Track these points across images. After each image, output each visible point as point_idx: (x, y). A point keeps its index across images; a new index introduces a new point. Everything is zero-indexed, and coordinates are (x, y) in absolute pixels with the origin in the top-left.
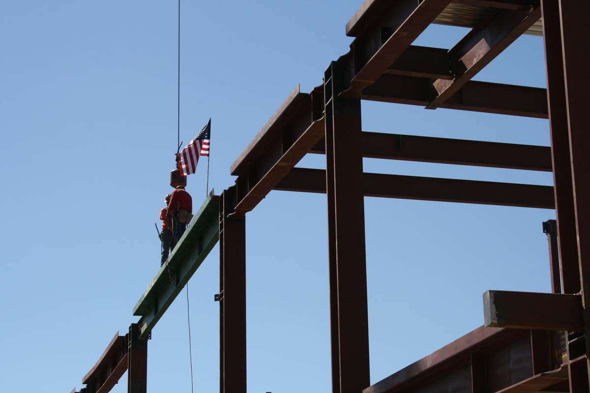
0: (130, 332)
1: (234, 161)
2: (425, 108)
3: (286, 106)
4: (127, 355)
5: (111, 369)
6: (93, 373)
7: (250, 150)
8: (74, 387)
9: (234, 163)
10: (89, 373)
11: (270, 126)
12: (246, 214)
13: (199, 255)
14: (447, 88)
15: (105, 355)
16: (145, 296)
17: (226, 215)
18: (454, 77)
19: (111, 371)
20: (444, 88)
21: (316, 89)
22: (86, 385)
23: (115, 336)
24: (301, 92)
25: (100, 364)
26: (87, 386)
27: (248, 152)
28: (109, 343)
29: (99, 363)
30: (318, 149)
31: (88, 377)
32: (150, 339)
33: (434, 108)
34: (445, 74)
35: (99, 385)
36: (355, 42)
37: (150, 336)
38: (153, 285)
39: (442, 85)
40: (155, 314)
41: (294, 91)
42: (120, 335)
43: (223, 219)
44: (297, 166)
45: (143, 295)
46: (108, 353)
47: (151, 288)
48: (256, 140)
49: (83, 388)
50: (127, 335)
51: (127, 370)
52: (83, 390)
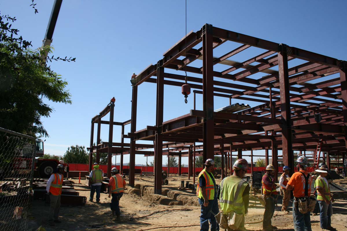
2: (176, 70)
3: (149, 67)
4: (110, 109)
10: (101, 112)
11: (145, 70)
12: (138, 86)
15: (105, 109)
18: (182, 65)
19: (106, 112)
21: (156, 65)
24: (152, 65)
29: (103, 110)
30: (155, 75)
34: (180, 64)
35: (103, 114)
36: (164, 57)
39: (180, 66)
44: (150, 78)
51: (110, 112)
52: (99, 115)
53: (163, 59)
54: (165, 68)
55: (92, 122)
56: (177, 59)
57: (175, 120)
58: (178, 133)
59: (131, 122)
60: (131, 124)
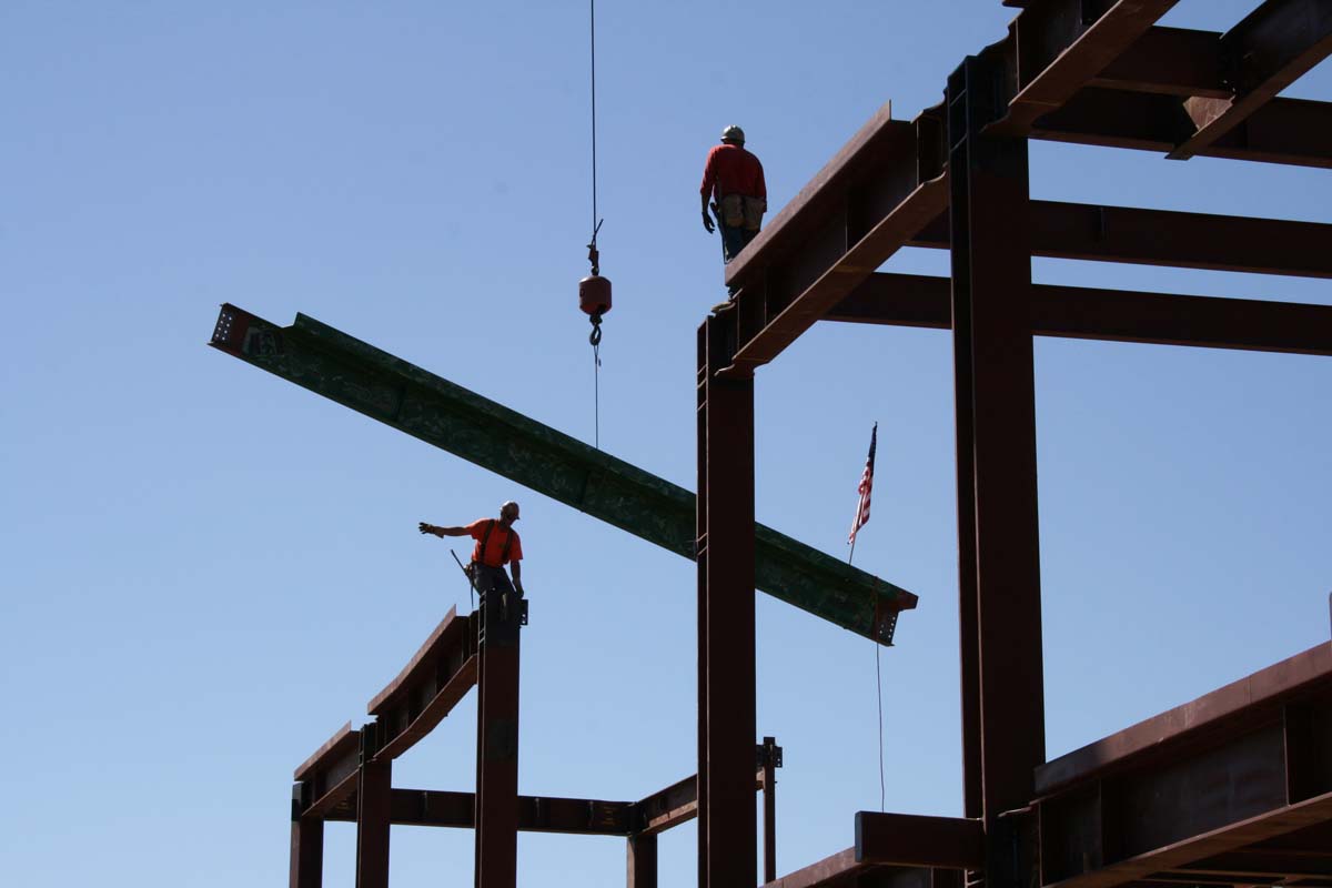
0: (482, 608)
2: (1166, 158)
3: (859, 146)
4: (475, 657)
5: (436, 687)
6: (395, 692)
8: (346, 722)
10: (384, 690)
11: (821, 185)
12: (756, 370)
14: (1216, 117)
15: (423, 654)
17: (712, 370)
18: (1234, 93)
19: (435, 692)
20: (1209, 115)
21: (927, 112)
22: (376, 716)
23: (448, 616)
24: (893, 118)
25: (407, 678)
26: (377, 719)
27: (766, 239)
28: (432, 631)
29: (409, 671)
30: (926, 238)
31: (382, 699)
32: (526, 624)
33: (1184, 156)
34: (1210, 85)
35: (406, 717)
36: (1021, 18)
37: (526, 619)
39: (1206, 110)
41: (877, 116)
42: (458, 614)
43: (707, 379)
44: (880, 270)
46: (429, 651)
48: (786, 214)
49: (368, 723)
50: (475, 613)
51: (473, 693)
52: (367, 728)
53: (1005, 34)
54: (1031, 142)
55: (295, 817)
56: (1162, 22)
57: (1172, 730)
59: (695, 805)
60: (694, 822)
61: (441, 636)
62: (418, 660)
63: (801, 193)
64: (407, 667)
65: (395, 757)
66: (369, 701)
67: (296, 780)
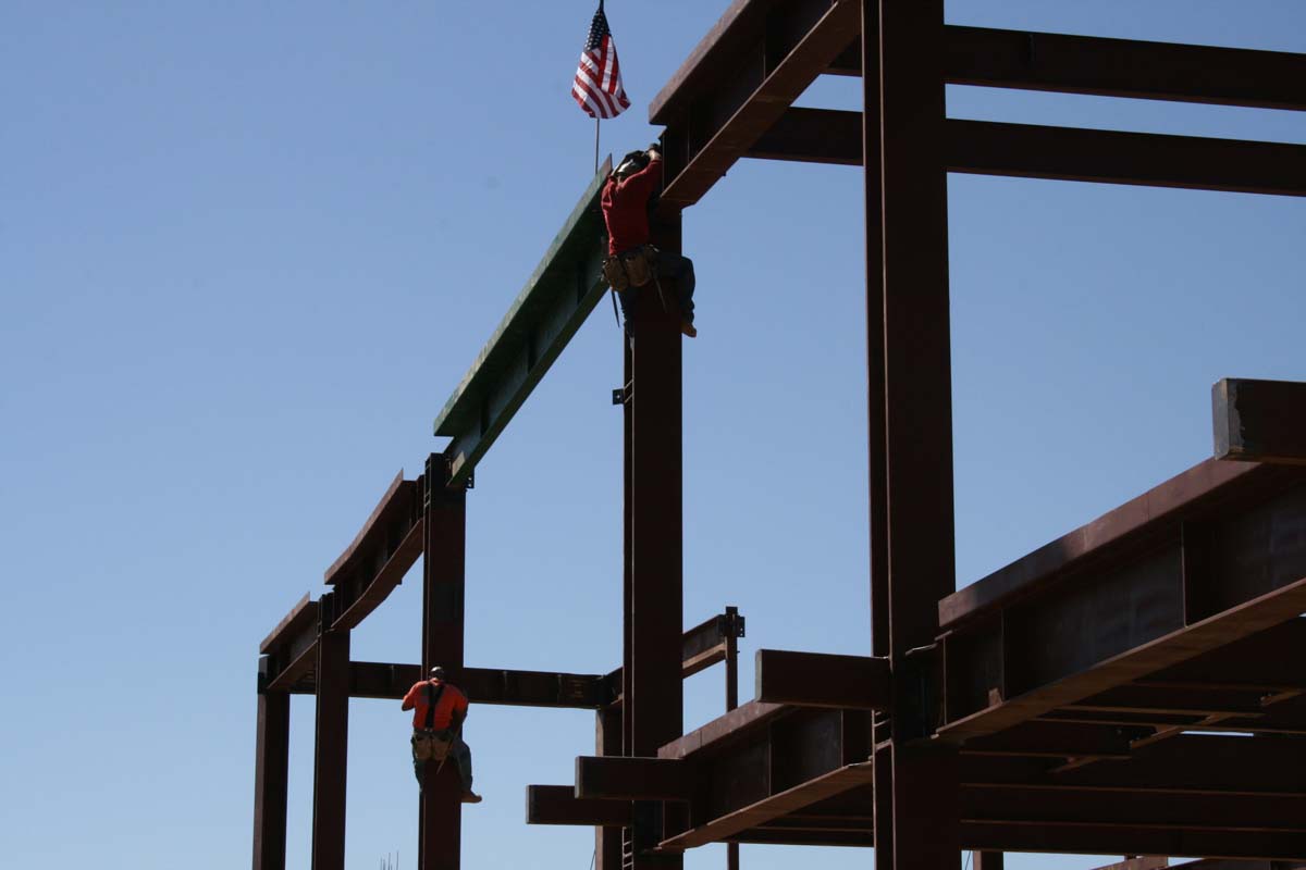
0: (427, 471)
1: (658, 91)
4: (422, 522)
5: (386, 552)
6: (349, 560)
7: (693, 66)
8: (306, 592)
9: (658, 97)
10: (339, 560)
11: (739, 11)
12: (684, 212)
13: (579, 301)
15: (372, 522)
16: (461, 392)
19: (385, 557)
22: (333, 586)
23: (396, 480)
25: (362, 543)
26: (334, 589)
27: (688, 73)
28: (383, 496)
29: (362, 536)
30: (845, 66)
31: (337, 568)
32: (472, 487)
35: (360, 586)
37: (472, 482)
38: (477, 369)
40: (482, 433)
42: (406, 478)
44: (797, 103)
45: (456, 391)
46: (379, 517)
47: (472, 376)
48: (705, 44)
49: (326, 593)
50: (421, 477)
52: (325, 598)
55: (259, 692)
58: (1163, 731)
61: (390, 502)
62: (369, 527)
63: (720, 21)
64: (360, 535)
65: (353, 627)
66: (326, 569)
67: (262, 653)
